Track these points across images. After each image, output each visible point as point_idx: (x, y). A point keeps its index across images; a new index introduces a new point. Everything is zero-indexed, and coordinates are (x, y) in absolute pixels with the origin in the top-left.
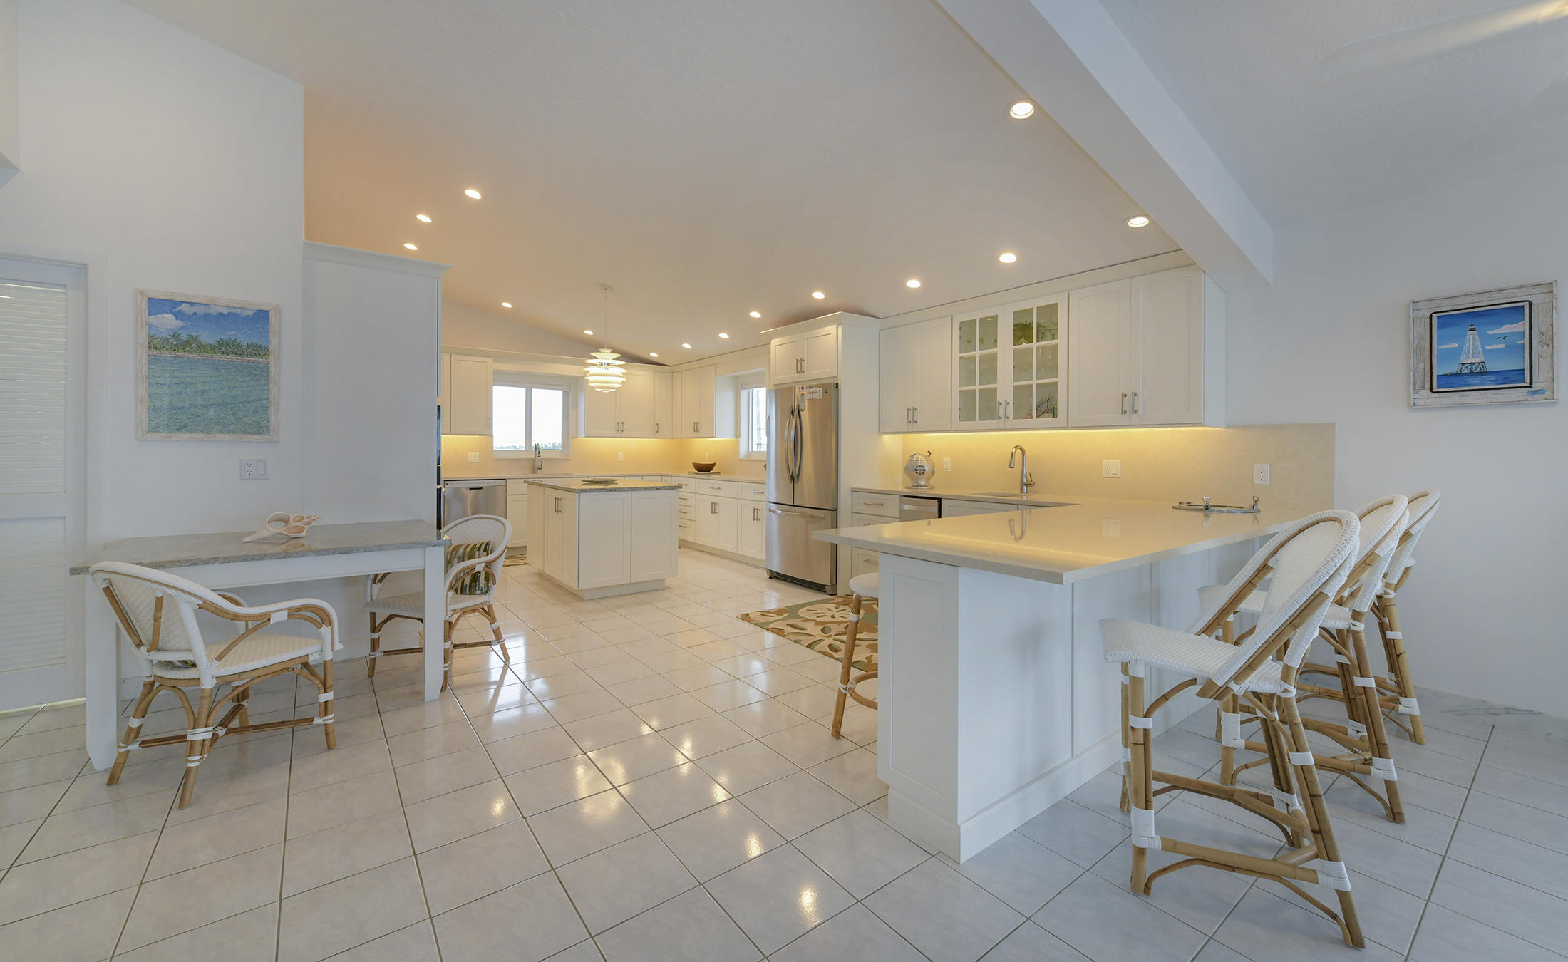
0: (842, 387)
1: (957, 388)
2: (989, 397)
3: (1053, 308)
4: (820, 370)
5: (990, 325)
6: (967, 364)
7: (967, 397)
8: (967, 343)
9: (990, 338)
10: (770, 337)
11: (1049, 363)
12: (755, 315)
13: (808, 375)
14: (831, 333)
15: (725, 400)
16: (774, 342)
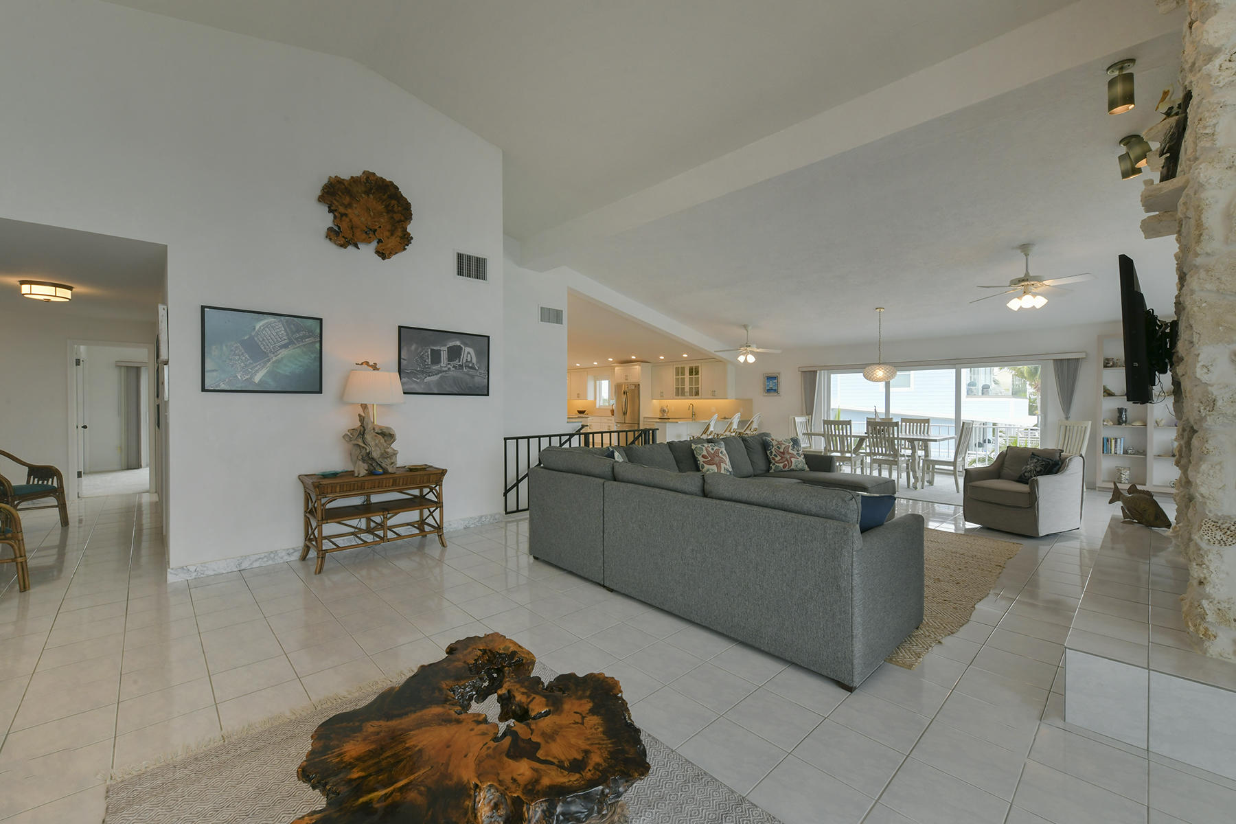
0: (641, 386)
1: (675, 387)
2: (683, 389)
3: (698, 367)
4: (633, 380)
5: (683, 369)
6: (677, 379)
7: (677, 389)
8: (677, 374)
9: (683, 374)
10: (615, 367)
11: (697, 382)
12: (611, 360)
13: (629, 381)
14: (637, 368)
15: (590, 384)
16: (616, 368)
